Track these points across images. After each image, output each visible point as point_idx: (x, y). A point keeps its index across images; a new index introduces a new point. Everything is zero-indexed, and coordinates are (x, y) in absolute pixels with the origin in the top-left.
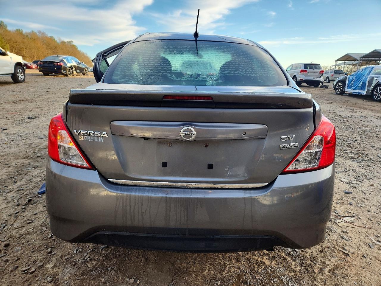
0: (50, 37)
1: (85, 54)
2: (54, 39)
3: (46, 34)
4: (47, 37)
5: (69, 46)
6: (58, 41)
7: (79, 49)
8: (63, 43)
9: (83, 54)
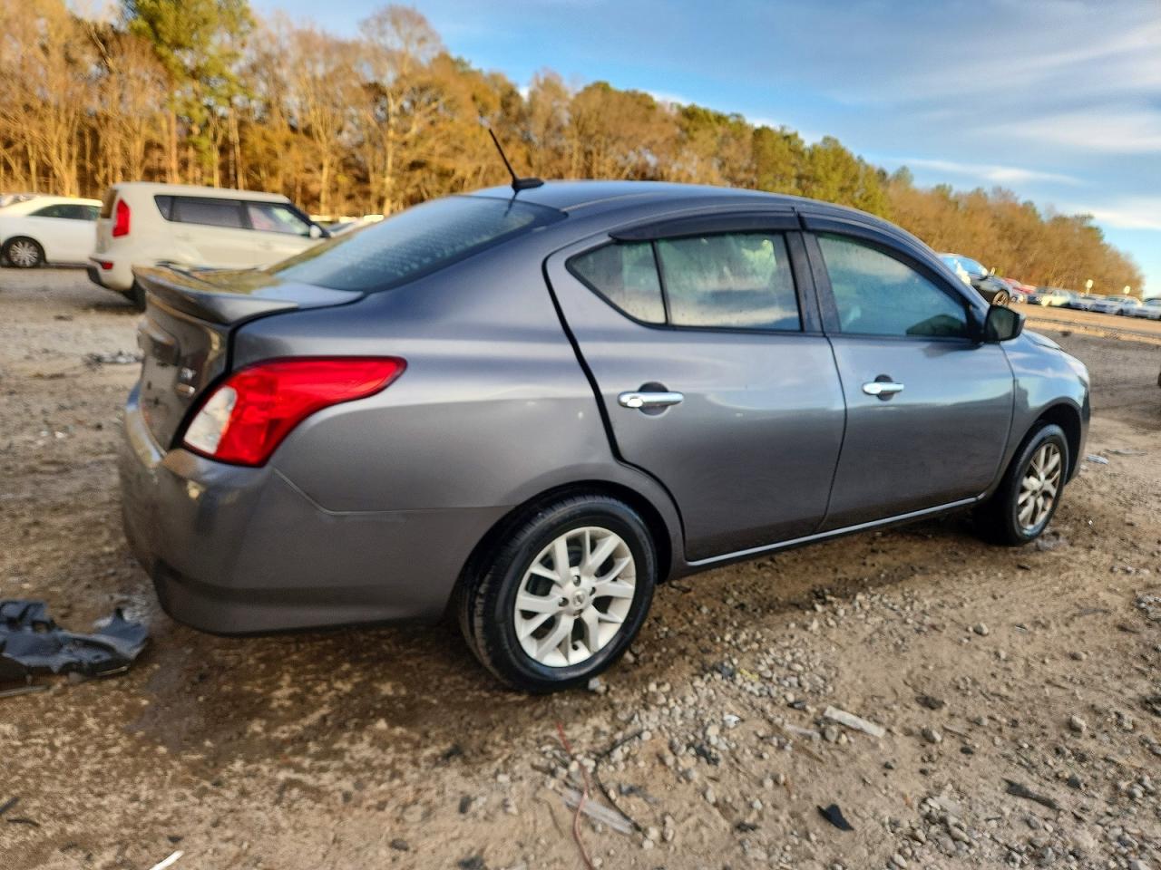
0: (1025, 204)
1: (1122, 256)
2: (1034, 211)
3: (1016, 195)
4: (1013, 206)
5: (1077, 231)
6: (1045, 218)
7: (1107, 240)
8: (1061, 220)
9: (1116, 256)
